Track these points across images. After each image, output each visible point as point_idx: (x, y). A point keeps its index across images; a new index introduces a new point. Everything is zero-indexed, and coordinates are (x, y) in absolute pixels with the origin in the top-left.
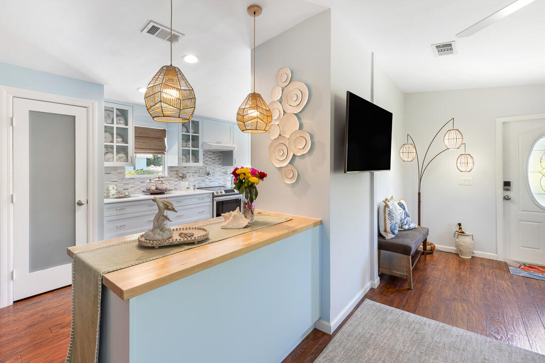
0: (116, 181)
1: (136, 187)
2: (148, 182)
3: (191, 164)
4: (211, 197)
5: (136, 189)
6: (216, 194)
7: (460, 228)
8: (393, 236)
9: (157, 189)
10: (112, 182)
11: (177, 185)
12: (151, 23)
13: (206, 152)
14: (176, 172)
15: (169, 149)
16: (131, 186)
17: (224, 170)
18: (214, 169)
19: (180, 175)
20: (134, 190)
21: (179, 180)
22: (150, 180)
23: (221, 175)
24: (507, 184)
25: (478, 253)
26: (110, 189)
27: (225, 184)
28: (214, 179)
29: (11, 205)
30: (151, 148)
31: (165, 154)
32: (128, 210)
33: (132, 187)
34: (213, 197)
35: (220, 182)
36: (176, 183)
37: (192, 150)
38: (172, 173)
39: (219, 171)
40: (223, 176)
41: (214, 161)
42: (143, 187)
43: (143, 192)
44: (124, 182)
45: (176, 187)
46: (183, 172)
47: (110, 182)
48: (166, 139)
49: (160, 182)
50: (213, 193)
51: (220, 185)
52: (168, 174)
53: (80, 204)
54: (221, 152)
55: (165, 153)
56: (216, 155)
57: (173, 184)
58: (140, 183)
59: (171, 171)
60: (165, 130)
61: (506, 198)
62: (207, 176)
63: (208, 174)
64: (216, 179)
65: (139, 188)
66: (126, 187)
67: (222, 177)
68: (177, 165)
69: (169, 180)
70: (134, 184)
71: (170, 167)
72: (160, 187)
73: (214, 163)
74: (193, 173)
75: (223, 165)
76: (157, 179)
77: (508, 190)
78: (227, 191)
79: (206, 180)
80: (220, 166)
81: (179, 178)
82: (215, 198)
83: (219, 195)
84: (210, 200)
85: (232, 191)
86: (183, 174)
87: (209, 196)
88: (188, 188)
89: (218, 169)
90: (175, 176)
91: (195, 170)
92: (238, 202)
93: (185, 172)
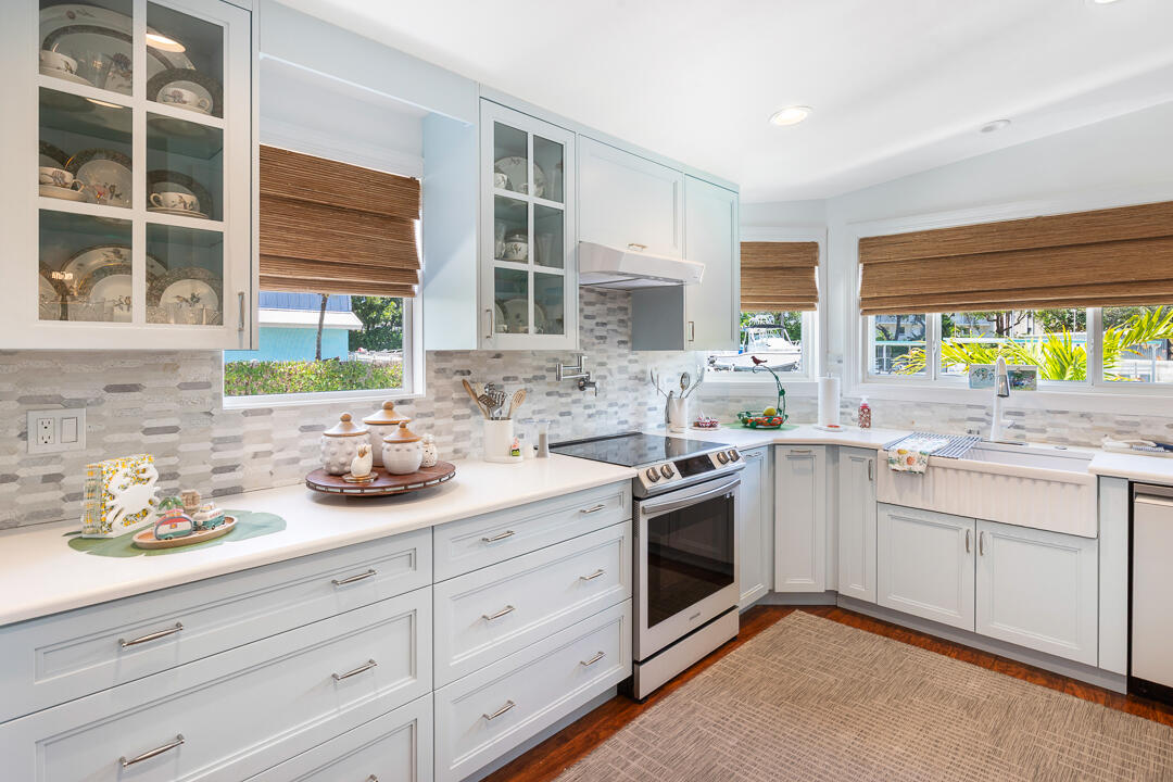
0: (174, 430)
1: (276, 456)
2: (335, 430)
3: (531, 341)
4: (628, 499)
5: (277, 464)
6: (648, 485)
9: (379, 467)
10: (148, 431)
11: (465, 435)
14: (458, 378)
15: (433, 271)
16: (250, 449)
17: (635, 369)
18: (602, 364)
19: (481, 390)
20: (269, 468)
21: (476, 411)
22: (346, 419)
23: (625, 389)
26: (113, 488)
27: (640, 425)
28: (604, 408)
30: (354, 261)
31: (412, 294)
33: (256, 455)
34: (636, 499)
35: (624, 415)
36: (462, 426)
37: (537, 276)
38: (442, 382)
39: (622, 370)
40: (634, 390)
41: (601, 331)
42: (311, 451)
44: (218, 433)
45: (459, 445)
46: (491, 378)
47: (139, 435)
48: (418, 224)
49: (394, 433)
50: (636, 481)
51: (625, 428)
52: (429, 385)
54: (630, 292)
55: (416, 288)
56: (609, 305)
57: (450, 432)
58: (298, 432)
59: (440, 371)
60: (413, 181)
62: (578, 394)
63: (583, 384)
64: (611, 405)
65: (295, 461)
66: (227, 455)
67: (631, 395)
68: (474, 347)
69: (431, 414)
70: (269, 440)
71: (439, 354)
72: (394, 458)
73: (601, 338)
74: (527, 381)
75: (633, 348)
76: (379, 416)
78: (687, 467)
79: (576, 410)
80: (624, 350)
81: (474, 402)
82: (642, 504)
83: (663, 483)
84: (622, 512)
85: (704, 463)
86: (490, 386)
87: (620, 496)
88: (515, 452)
89: (616, 364)
90: (455, 396)
91: (541, 368)
92: (720, 510)
93: (496, 378)
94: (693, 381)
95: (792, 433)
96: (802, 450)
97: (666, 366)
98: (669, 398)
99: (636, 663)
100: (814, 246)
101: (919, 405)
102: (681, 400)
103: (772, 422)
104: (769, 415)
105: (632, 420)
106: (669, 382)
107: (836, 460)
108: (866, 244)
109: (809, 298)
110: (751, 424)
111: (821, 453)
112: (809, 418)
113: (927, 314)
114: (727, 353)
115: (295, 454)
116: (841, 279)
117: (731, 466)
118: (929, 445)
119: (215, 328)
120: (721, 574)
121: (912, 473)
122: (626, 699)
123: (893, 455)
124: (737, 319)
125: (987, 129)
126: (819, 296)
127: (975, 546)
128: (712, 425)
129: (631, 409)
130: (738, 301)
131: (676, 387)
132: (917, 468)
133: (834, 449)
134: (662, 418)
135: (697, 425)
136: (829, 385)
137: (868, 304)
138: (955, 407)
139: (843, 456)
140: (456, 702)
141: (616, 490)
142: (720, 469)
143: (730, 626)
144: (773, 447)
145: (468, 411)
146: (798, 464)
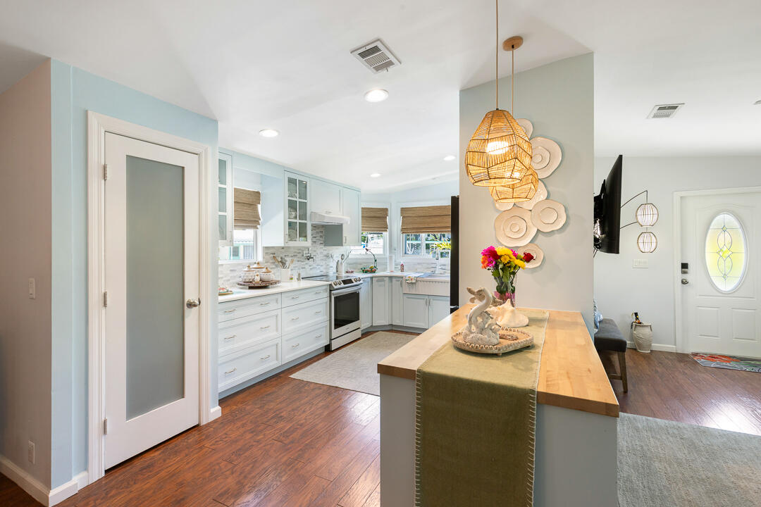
1: (224, 279)
2: (246, 270)
3: (297, 243)
4: (328, 291)
5: (224, 281)
6: (334, 286)
7: (637, 319)
8: (597, 330)
9: (262, 280)
12: (379, 42)
13: (315, 227)
14: (272, 256)
15: (266, 221)
17: (325, 253)
18: (315, 251)
19: (280, 260)
20: (222, 282)
21: (277, 266)
22: (249, 267)
23: (322, 260)
24: (684, 266)
25: (656, 346)
27: (327, 273)
28: (314, 266)
29: (104, 311)
31: (257, 228)
32: (238, 313)
34: (330, 291)
35: (322, 269)
37: (299, 223)
38: (267, 257)
39: (321, 253)
40: (326, 260)
41: (315, 240)
42: (237, 277)
43: (238, 284)
46: (281, 256)
48: (259, 206)
49: (260, 270)
50: (331, 285)
51: (322, 273)
52: (264, 258)
53: (191, 305)
54: (323, 226)
55: (258, 226)
56: (318, 231)
58: (229, 272)
59: (267, 253)
60: (258, 193)
61: (684, 282)
62: (307, 261)
63: (309, 258)
64: (318, 265)
65: (229, 280)
67: (324, 262)
68: (283, 245)
70: (222, 274)
71: (266, 248)
72: (265, 277)
74: (292, 256)
75: (325, 246)
76: (256, 266)
77: (684, 273)
78: (345, 282)
79: (307, 267)
80: (322, 246)
81: (277, 263)
82: (332, 292)
83: (338, 286)
84: (327, 294)
85: (350, 281)
86: (281, 258)
87: (326, 289)
88: (291, 278)
89: (320, 251)
90: (271, 261)
91: (295, 252)
92: (355, 296)
93: (283, 256)
94: (345, 257)
95: (378, 274)
96: (381, 278)
97: (337, 252)
98: (338, 263)
99: (331, 340)
100: (387, 209)
101: (419, 264)
102: (341, 263)
103: (372, 271)
104: (371, 268)
105: (325, 271)
106: (337, 257)
107: (391, 281)
108: (403, 210)
109: (385, 228)
110: (365, 271)
111: (387, 279)
112: (385, 270)
113: (421, 234)
114: (357, 247)
115: (229, 278)
116: (395, 221)
117: (358, 283)
118: (417, 275)
119: (224, 241)
120: (355, 317)
121: (412, 283)
122: (328, 350)
123: (407, 278)
124: (360, 234)
125: (434, 179)
126: (389, 227)
127: (428, 303)
128: (352, 272)
129: (324, 266)
130: (361, 229)
131: (340, 259)
132: (414, 281)
133: (391, 278)
134: (335, 270)
135: (347, 272)
136: (391, 257)
137: (404, 230)
138: (428, 264)
139: (394, 280)
140: (287, 341)
141: (324, 288)
142: (355, 283)
143: (358, 334)
144: (372, 278)
145: (274, 266)
146: (380, 283)
